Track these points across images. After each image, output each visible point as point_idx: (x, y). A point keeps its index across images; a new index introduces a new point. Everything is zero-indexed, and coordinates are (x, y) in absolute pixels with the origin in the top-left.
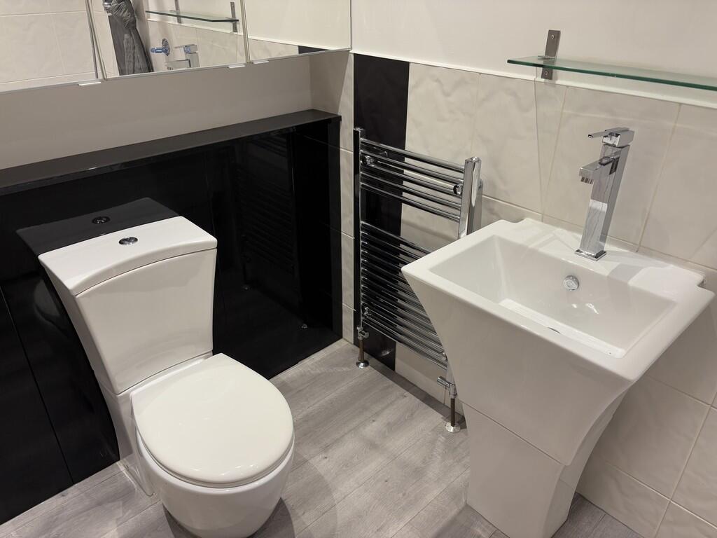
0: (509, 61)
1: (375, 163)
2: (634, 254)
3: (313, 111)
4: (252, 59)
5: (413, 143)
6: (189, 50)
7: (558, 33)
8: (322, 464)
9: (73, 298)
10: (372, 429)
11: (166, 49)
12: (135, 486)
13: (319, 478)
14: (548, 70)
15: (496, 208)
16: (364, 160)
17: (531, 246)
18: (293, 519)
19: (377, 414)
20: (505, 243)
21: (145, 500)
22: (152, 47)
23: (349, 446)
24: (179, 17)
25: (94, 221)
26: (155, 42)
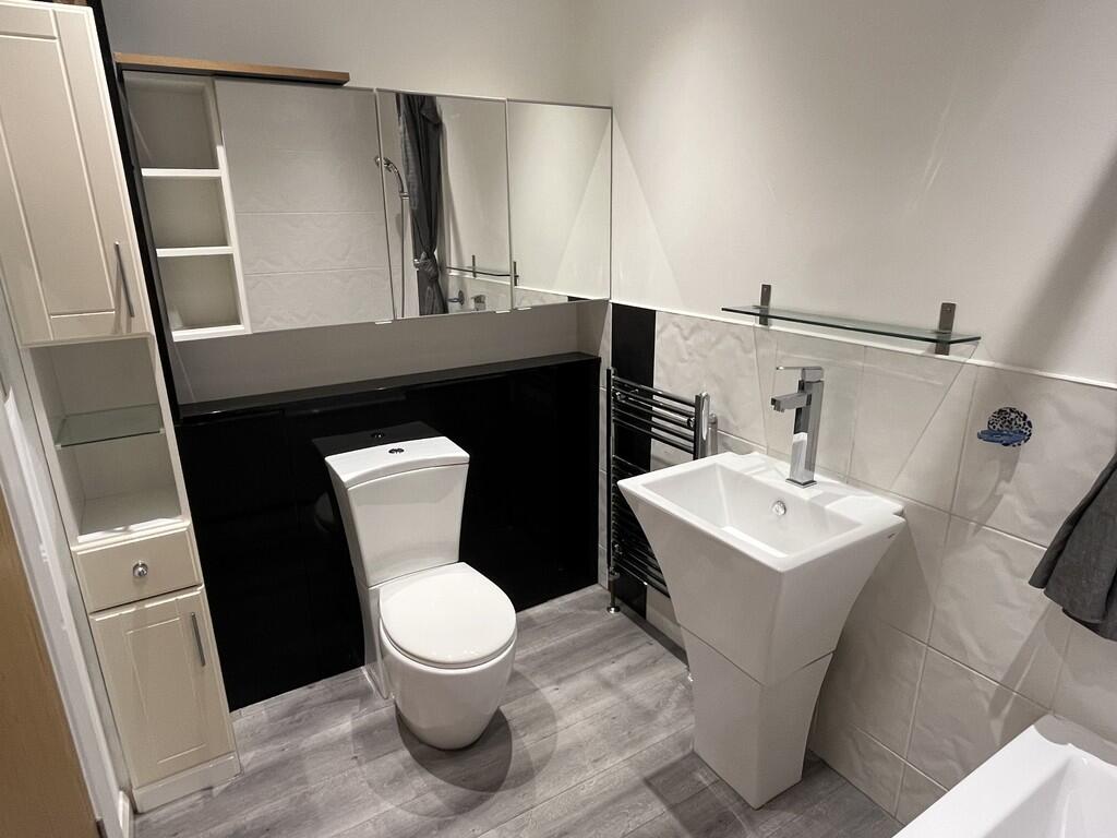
0: (723, 309)
1: (626, 399)
2: (843, 485)
3: (579, 354)
4: (516, 306)
5: (660, 382)
6: (479, 300)
7: (769, 286)
8: (552, 694)
9: (346, 490)
10: (608, 670)
11: (461, 299)
12: (374, 689)
13: (547, 706)
14: (765, 318)
15: (728, 442)
16: (615, 396)
17: (747, 474)
18: (513, 737)
19: (618, 657)
20: (726, 472)
21: (380, 702)
22: (450, 297)
23: (584, 681)
24: (475, 273)
25: (373, 436)
26: (453, 294)
